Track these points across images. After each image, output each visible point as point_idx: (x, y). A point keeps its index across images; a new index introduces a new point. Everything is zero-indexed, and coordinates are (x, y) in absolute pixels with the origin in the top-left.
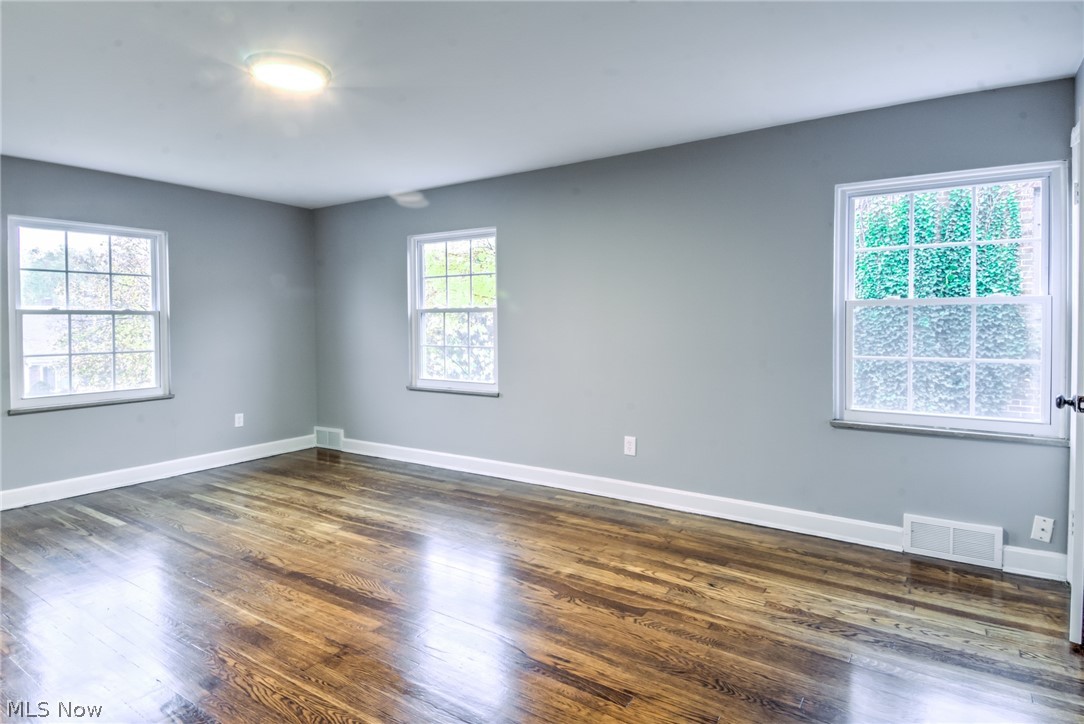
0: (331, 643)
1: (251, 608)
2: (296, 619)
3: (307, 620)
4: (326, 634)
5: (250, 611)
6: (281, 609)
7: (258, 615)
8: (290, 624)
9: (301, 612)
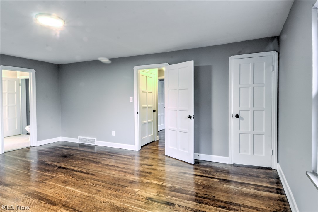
0: (45, 183)
1: (70, 190)
2: (54, 188)
3: (51, 188)
4: (46, 184)
5: (70, 189)
6: (60, 190)
7: (67, 188)
8: (56, 186)
9: (53, 190)
